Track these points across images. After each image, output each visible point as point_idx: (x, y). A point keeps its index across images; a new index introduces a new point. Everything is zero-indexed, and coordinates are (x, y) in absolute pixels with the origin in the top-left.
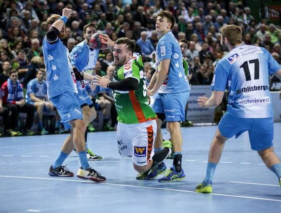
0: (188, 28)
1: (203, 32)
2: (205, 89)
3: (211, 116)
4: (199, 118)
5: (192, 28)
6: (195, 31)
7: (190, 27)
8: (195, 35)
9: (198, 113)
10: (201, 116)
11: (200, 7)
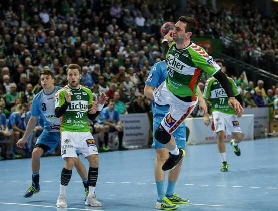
0: (126, 63)
1: (139, 66)
2: (140, 116)
3: (145, 140)
4: (135, 142)
5: (129, 63)
6: (132, 66)
7: (128, 61)
8: (131, 68)
9: (134, 138)
10: (137, 140)
11: (135, 44)
